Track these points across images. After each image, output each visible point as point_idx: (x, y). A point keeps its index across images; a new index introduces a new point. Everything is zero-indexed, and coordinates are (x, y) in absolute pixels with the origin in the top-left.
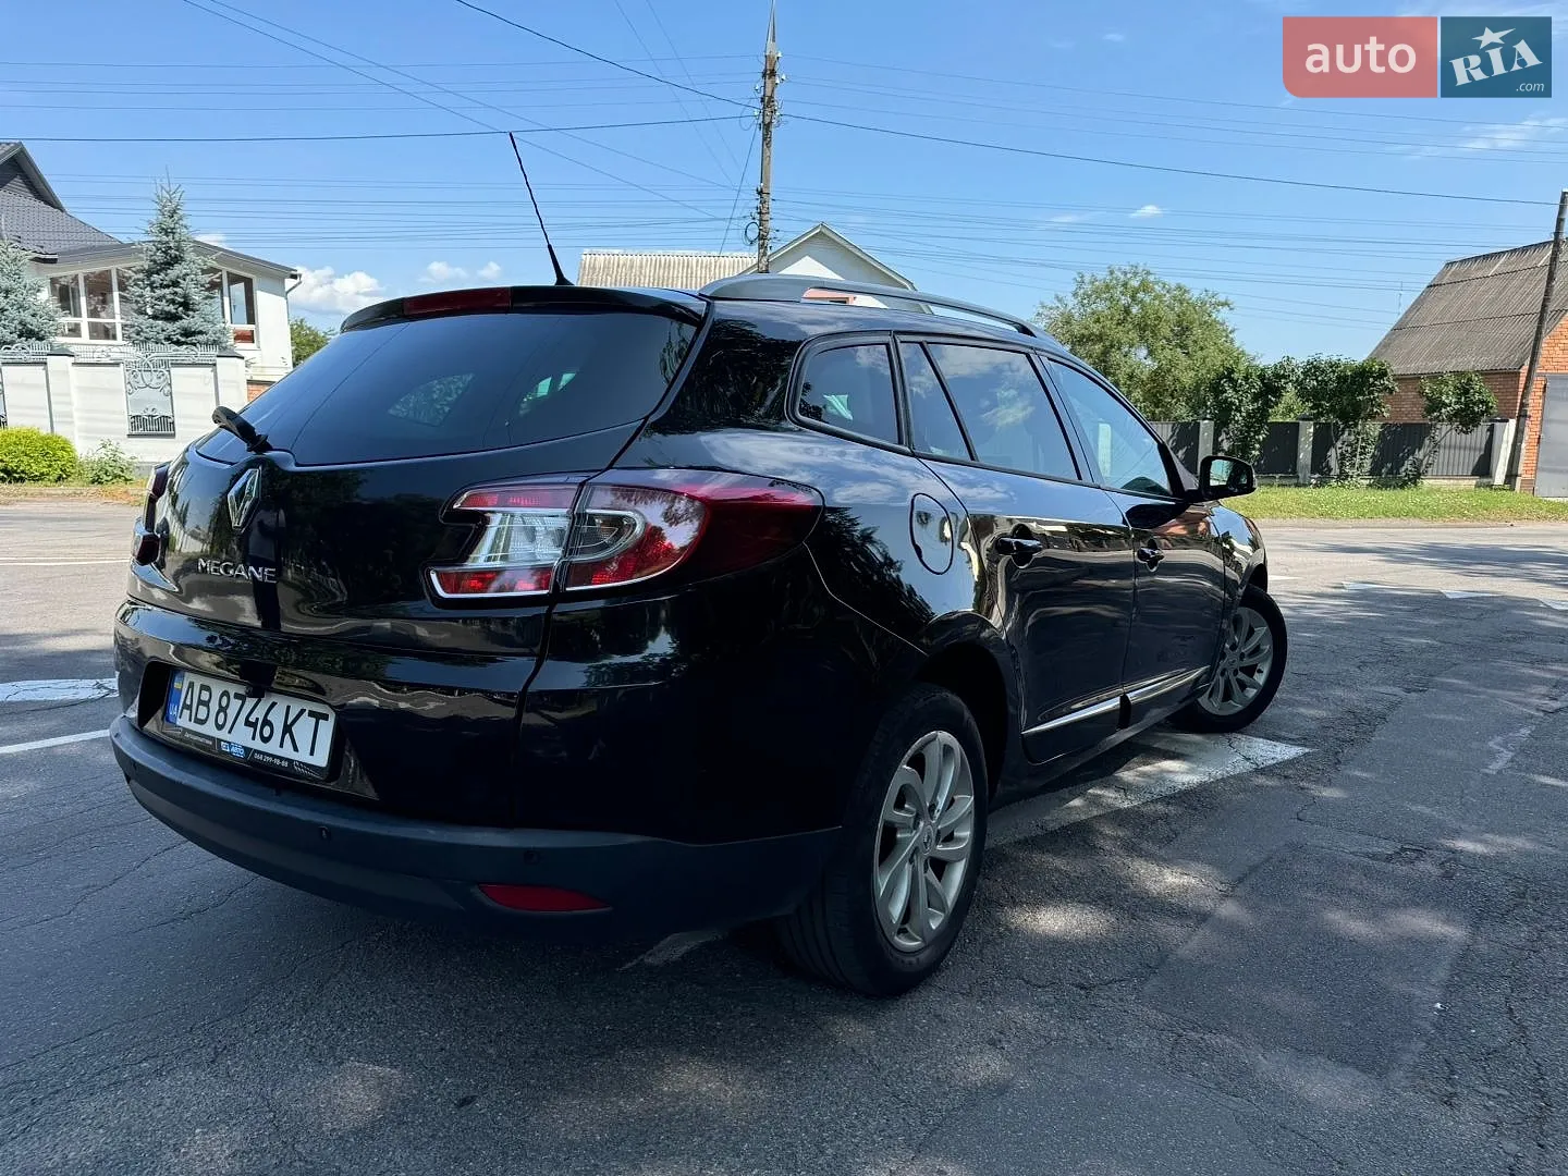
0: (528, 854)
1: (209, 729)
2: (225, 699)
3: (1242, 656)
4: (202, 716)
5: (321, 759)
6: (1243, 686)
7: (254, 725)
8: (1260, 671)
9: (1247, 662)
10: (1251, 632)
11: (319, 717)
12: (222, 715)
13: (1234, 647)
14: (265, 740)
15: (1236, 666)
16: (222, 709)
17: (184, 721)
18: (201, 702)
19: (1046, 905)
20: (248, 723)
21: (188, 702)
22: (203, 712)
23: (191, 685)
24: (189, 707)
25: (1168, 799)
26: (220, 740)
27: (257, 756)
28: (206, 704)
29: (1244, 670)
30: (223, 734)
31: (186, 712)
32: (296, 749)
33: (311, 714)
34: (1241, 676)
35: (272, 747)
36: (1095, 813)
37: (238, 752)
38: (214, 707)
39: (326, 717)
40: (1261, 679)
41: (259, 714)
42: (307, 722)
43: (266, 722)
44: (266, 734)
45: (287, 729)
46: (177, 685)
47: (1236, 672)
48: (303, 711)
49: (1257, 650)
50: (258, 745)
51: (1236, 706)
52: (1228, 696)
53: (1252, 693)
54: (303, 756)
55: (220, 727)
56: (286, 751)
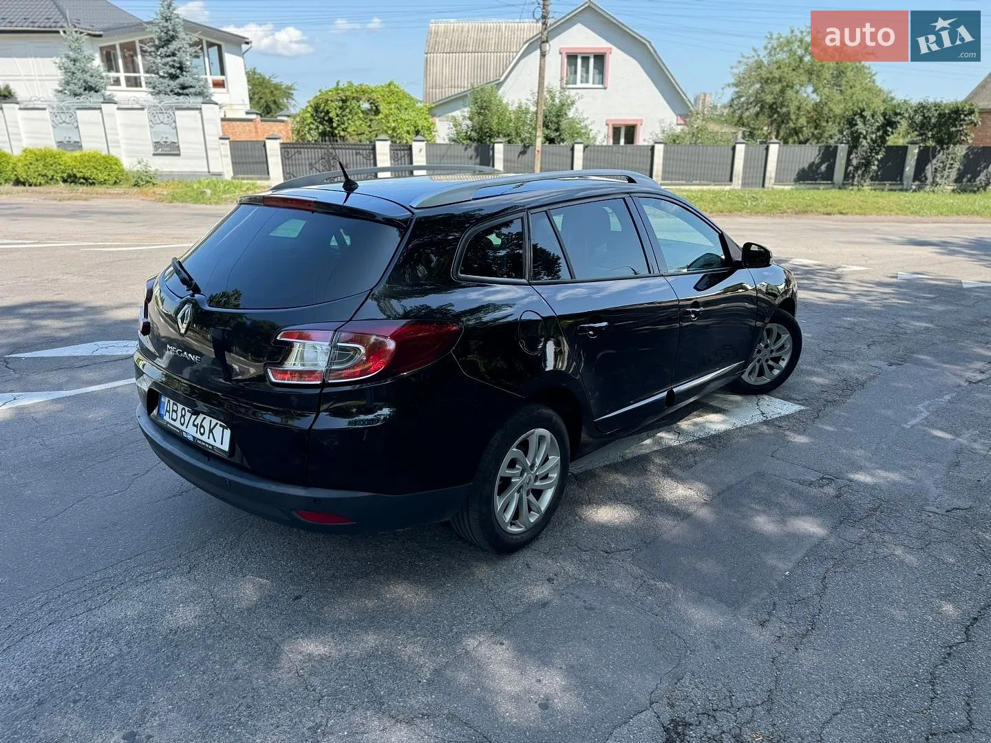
0: (316, 500)
1: (177, 424)
2: (184, 412)
3: (772, 351)
4: (174, 417)
5: (226, 447)
6: (771, 368)
7: (196, 426)
8: (783, 360)
9: (775, 355)
10: (779, 337)
11: (224, 428)
12: (183, 419)
13: (767, 346)
14: (202, 434)
15: (767, 357)
16: (183, 416)
17: (166, 418)
18: (173, 411)
19: (605, 504)
20: (194, 425)
21: (168, 410)
22: (174, 415)
23: (169, 402)
24: (169, 412)
25: (700, 441)
26: (182, 431)
27: (198, 441)
28: (176, 412)
29: (772, 359)
30: (183, 428)
31: (167, 414)
32: (215, 441)
33: (221, 425)
34: (771, 363)
35: (204, 438)
36: (655, 449)
37: (190, 438)
38: (179, 414)
39: (227, 429)
40: (783, 364)
41: (198, 421)
42: (219, 430)
43: (202, 426)
44: (202, 432)
45: (211, 431)
46: (163, 400)
47: (767, 361)
48: (217, 424)
49: (782, 347)
50: (198, 436)
51: (766, 380)
52: (761, 373)
53: (776, 372)
54: (218, 444)
55: (182, 424)
56: (211, 441)
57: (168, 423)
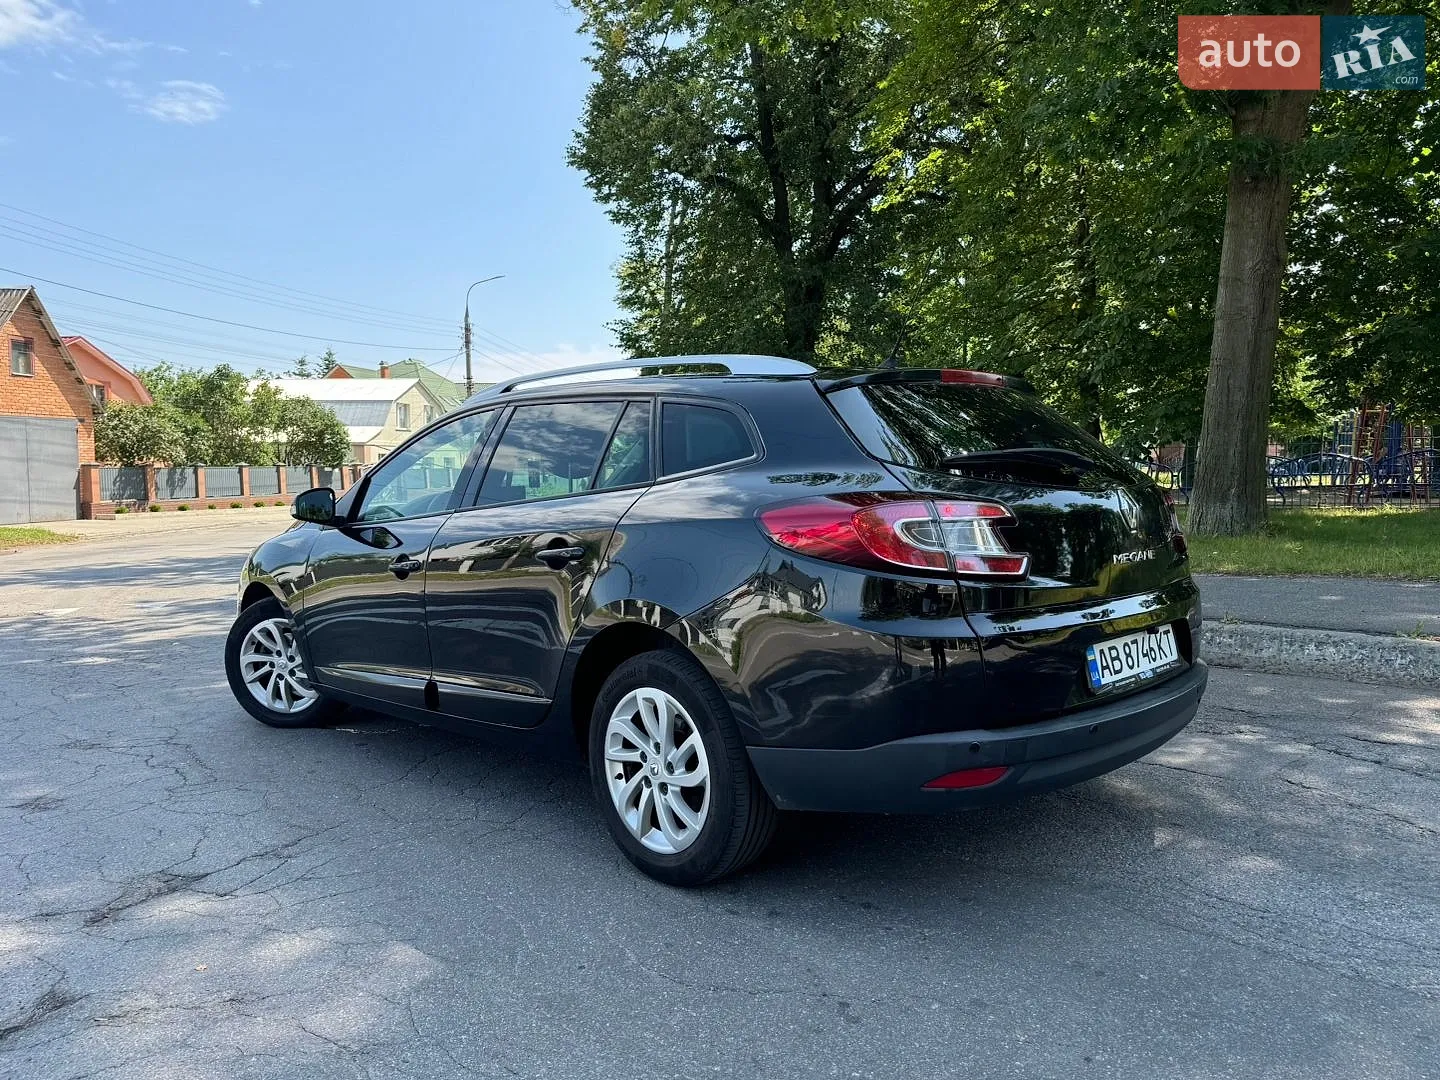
1: (1126, 673)
2: (1127, 648)
4: (1117, 668)
5: (1175, 656)
7: (1147, 655)
11: (1167, 632)
12: (1129, 659)
14: (1154, 660)
16: (1129, 655)
17: (1107, 679)
18: (1113, 659)
20: (1145, 655)
21: (1105, 664)
22: (1117, 663)
23: (1102, 652)
24: (1107, 667)
26: (1136, 675)
27: (1158, 670)
28: (1117, 658)
30: (1136, 671)
31: (1106, 672)
32: (1166, 657)
33: (1164, 633)
35: (1159, 662)
37: (1150, 674)
38: (1123, 657)
39: (1168, 631)
41: (1146, 647)
42: (1164, 637)
43: (1152, 649)
45: (1160, 648)
46: (1090, 658)
50: (1154, 665)
55: (1131, 668)
56: (1165, 661)
57: (1114, 683)
